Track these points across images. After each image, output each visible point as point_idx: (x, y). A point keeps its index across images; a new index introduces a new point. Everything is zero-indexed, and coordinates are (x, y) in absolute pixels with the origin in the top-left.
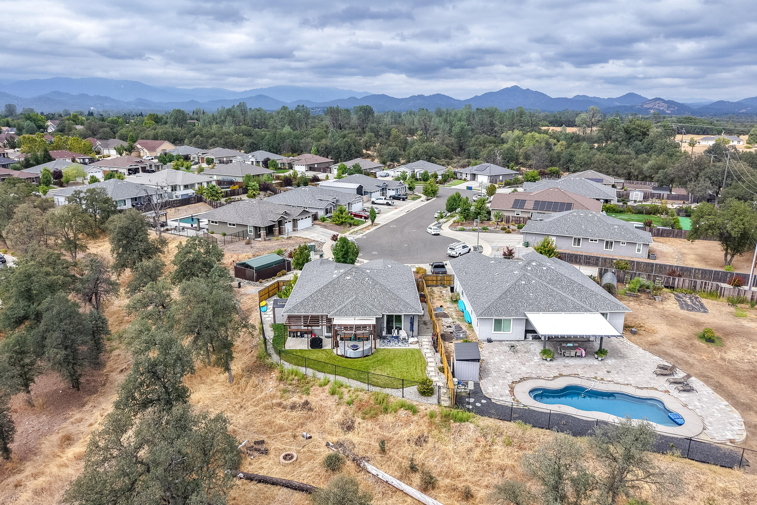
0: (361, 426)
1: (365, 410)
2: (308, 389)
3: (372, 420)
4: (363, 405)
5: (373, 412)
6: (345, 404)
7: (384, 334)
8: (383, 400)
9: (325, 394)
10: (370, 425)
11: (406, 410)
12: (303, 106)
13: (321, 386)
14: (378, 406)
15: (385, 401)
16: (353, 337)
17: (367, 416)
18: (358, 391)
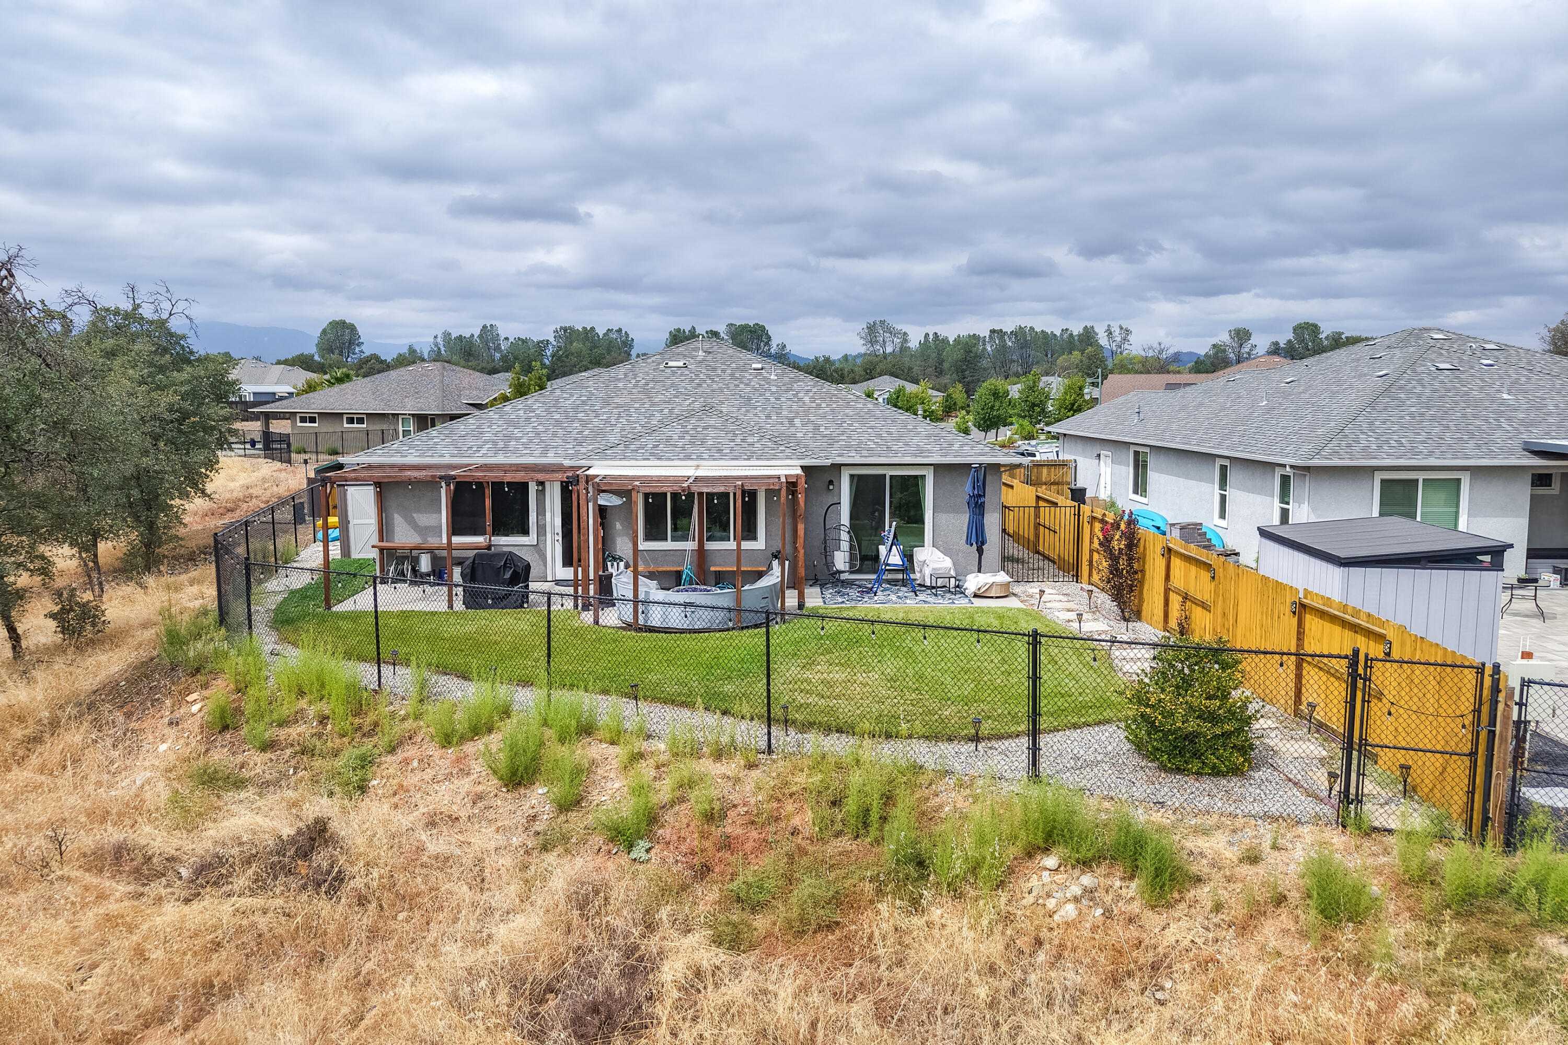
0: (711, 999)
1: (748, 875)
2: (366, 762)
3: (807, 946)
4: (727, 844)
5: (806, 887)
6: (597, 840)
7: (841, 560)
8: (888, 799)
9: (465, 785)
10: (786, 990)
11: (1086, 864)
12: (620, 330)
13: (446, 740)
14: (845, 843)
15: (901, 813)
16: (687, 570)
17: (761, 923)
18: (696, 753)
